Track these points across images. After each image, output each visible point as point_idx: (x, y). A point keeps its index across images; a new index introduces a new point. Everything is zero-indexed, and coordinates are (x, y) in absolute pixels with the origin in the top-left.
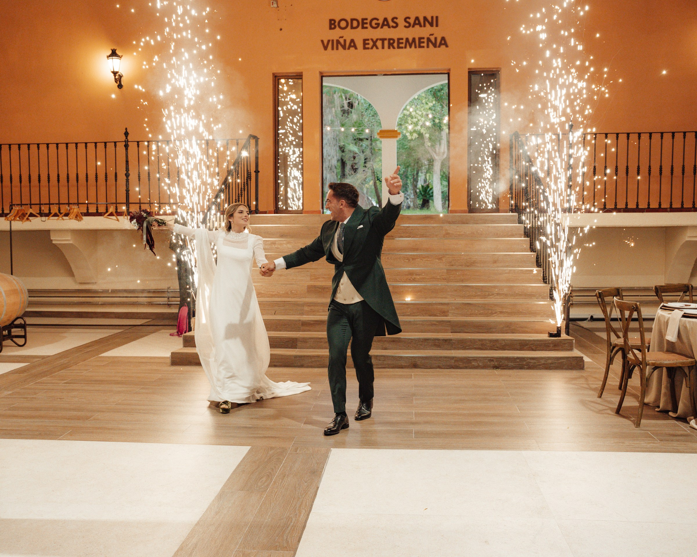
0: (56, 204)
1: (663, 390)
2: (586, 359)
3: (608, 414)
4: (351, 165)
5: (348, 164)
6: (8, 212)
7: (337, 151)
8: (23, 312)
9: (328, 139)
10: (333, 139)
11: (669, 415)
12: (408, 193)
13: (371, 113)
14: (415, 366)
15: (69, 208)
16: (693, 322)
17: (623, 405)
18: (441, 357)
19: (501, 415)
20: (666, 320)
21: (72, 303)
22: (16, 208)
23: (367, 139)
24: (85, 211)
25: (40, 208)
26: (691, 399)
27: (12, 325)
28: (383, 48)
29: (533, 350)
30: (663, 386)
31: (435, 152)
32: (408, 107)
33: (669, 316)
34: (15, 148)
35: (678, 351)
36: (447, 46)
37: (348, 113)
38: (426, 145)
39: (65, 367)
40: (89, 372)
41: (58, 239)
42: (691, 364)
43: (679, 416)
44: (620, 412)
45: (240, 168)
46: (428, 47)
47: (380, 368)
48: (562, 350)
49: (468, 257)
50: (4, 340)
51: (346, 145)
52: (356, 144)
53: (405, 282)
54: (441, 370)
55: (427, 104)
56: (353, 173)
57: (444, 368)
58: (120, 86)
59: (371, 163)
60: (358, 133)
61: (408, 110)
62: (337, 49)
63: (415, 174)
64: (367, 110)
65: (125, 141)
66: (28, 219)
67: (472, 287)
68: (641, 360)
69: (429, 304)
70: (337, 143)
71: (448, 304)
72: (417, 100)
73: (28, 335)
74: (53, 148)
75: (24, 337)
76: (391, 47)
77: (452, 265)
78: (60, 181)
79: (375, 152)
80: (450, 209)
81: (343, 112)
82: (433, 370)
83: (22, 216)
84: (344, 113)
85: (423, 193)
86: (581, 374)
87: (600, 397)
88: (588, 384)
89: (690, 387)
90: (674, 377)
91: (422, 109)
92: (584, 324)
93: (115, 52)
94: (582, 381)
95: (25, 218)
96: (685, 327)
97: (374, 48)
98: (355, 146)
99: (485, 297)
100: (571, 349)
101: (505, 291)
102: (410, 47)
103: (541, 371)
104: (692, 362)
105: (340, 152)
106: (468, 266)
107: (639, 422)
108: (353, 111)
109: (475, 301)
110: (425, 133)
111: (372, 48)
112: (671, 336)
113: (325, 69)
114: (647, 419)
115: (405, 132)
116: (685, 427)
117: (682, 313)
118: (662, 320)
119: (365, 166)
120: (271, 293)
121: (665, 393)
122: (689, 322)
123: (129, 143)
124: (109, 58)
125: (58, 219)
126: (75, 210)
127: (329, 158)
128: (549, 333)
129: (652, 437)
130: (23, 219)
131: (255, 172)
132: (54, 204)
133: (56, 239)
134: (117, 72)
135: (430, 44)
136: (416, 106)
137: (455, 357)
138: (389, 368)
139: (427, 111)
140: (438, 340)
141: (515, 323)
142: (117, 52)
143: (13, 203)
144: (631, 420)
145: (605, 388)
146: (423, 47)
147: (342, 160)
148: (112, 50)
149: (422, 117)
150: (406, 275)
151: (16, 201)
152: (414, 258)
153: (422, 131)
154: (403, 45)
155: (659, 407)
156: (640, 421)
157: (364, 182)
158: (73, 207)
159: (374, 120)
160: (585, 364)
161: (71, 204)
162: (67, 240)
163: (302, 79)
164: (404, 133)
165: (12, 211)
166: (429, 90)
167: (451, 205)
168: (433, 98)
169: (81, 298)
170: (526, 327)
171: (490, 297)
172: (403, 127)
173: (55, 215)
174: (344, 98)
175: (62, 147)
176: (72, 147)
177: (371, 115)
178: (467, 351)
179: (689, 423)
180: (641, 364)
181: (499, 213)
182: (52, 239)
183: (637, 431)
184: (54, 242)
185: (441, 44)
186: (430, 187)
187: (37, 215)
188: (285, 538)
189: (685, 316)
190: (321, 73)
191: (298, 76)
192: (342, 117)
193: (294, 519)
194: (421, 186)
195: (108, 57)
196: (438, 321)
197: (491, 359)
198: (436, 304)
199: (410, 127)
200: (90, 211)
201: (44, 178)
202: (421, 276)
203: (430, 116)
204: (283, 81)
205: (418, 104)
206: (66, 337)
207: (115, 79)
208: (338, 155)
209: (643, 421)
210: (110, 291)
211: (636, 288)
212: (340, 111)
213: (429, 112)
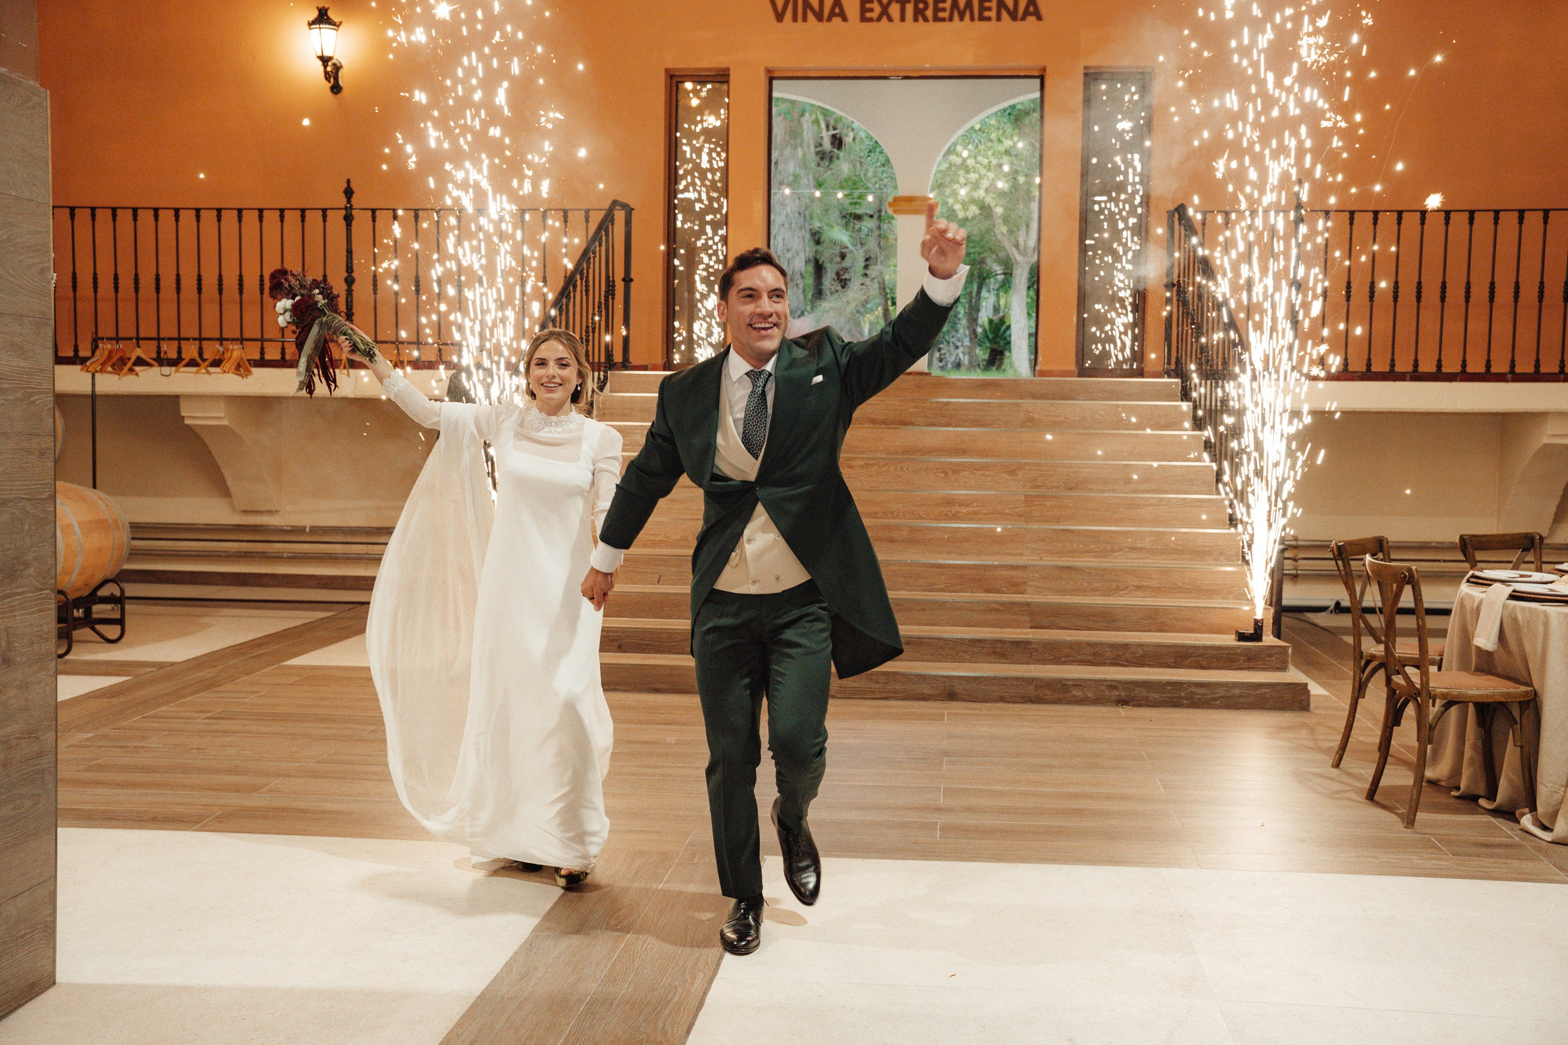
0: (194, 339)
1: (1468, 753)
2: (1316, 689)
3: (1351, 800)
4: (835, 271)
5: (829, 270)
6: (88, 354)
7: (806, 240)
8: (117, 570)
9: (787, 214)
10: (797, 215)
11: (1479, 806)
12: (958, 336)
13: (880, 158)
14: (951, 696)
15: (221, 349)
16: (1530, 608)
17: (1381, 784)
18: (1007, 678)
19: (1124, 798)
20: (1475, 606)
21: (224, 554)
22: (105, 347)
23: (871, 216)
24: (257, 357)
25: (159, 347)
26: (1523, 773)
27: (93, 598)
28: (903, 19)
29: (1202, 667)
30: (1467, 744)
31: (1017, 246)
32: (959, 148)
33: (1483, 596)
34: (104, 216)
35: (1500, 670)
36: (1039, 18)
37: (831, 159)
38: (997, 232)
39: (208, 685)
40: (260, 696)
41: (197, 415)
42: (1525, 696)
43: (1500, 805)
44: (1376, 797)
45: (591, 271)
46: (999, 19)
47: (875, 699)
48: (1264, 669)
49: (1071, 470)
50: (75, 628)
51: (825, 228)
52: (846, 226)
53: (938, 519)
54: (1005, 705)
55: (1000, 141)
56: (839, 288)
57: (1013, 702)
58: (336, 89)
59: (879, 267)
60: (851, 204)
61: (959, 155)
62: (805, 19)
63: (974, 294)
64: (870, 151)
65: (346, 208)
66: (131, 370)
67: (1078, 533)
68: (1419, 686)
69: (986, 567)
70: (807, 224)
71: (1025, 568)
72: (980, 133)
73: (129, 621)
74: (187, 217)
75: (121, 622)
76: (920, 19)
77: (1038, 486)
78: (204, 291)
79: (886, 244)
80: (1038, 368)
81: (820, 156)
82: (990, 704)
83: (120, 364)
84: (822, 159)
85: (991, 336)
86: (1302, 719)
87: (1337, 765)
88: (1315, 740)
89: (1521, 747)
90: (1491, 725)
91: (990, 153)
92: (1320, 619)
93: (326, 14)
94: (1304, 733)
95: (126, 369)
96: (1515, 620)
97: (885, 18)
98: (844, 231)
99: (1102, 554)
100: (1283, 668)
101: (1147, 543)
102: (962, 19)
103: (1219, 711)
104: (1527, 692)
105: (812, 243)
106: (1070, 489)
107: (1412, 817)
108: (842, 154)
109: (1084, 561)
110: (996, 205)
111: (879, 19)
112: (1485, 639)
113: (778, 62)
114: (1431, 812)
115: (951, 201)
116: (1509, 829)
117: (1508, 590)
118: (1468, 604)
119: (866, 275)
120: (652, 538)
121: (1471, 759)
122: (1523, 609)
123: (354, 212)
124: (313, 26)
125: (197, 372)
126: (236, 354)
127: (789, 256)
128: (1237, 632)
129: (1437, 848)
130: (121, 370)
131: (623, 280)
132: (188, 339)
133: (193, 416)
134: (330, 58)
135: (1004, 14)
136: (977, 146)
137: (1037, 679)
138: (896, 699)
139: (1001, 158)
140: (1002, 642)
141: (1166, 610)
142: (331, 14)
143: (100, 335)
144: (1396, 814)
145: (1348, 748)
146: (989, 19)
147: (816, 261)
148: (320, 10)
149: (989, 170)
150: (937, 505)
151: (105, 329)
152: (957, 469)
153: (989, 200)
154: (946, 15)
155: (1458, 788)
156: (1415, 815)
157: (862, 310)
158: (231, 347)
159: (885, 175)
160: (1312, 699)
161: (227, 339)
162: (215, 417)
163: (727, 82)
164: (950, 205)
165: (98, 352)
166: (1005, 110)
167: (1040, 359)
168: (1014, 129)
169: (244, 544)
170: (1189, 620)
171: (1116, 554)
172: (948, 191)
173: (192, 363)
174: (823, 126)
175: (208, 217)
176: (230, 217)
177: (879, 164)
178: (1062, 667)
179: (1518, 822)
180: (1419, 695)
181: (1143, 377)
182: (183, 414)
183: (1408, 834)
184: (187, 422)
185: (1026, 13)
186: (1007, 324)
187: (152, 362)
188: (660, 1024)
189: (1515, 596)
190: (769, 71)
191: (721, 77)
192: (817, 168)
193: (680, 990)
194: (986, 320)
195: (311, 24)
196: (1002, 604)
197: (1113, 685)
198: (1000, 567)
199: (963, 192)
200: (267, 357)
201: (168, 282)
202: (971, 509)
203: (1006, 168)
204: (689, 85)
205: (980, 141)
206: (210, 625)
207: (326, 73)
208: (807, 249)
209: (1420, 816)
210: (308, 530)
211: (1434, 544)
212: (814, 154)
213: (1005, 159)
